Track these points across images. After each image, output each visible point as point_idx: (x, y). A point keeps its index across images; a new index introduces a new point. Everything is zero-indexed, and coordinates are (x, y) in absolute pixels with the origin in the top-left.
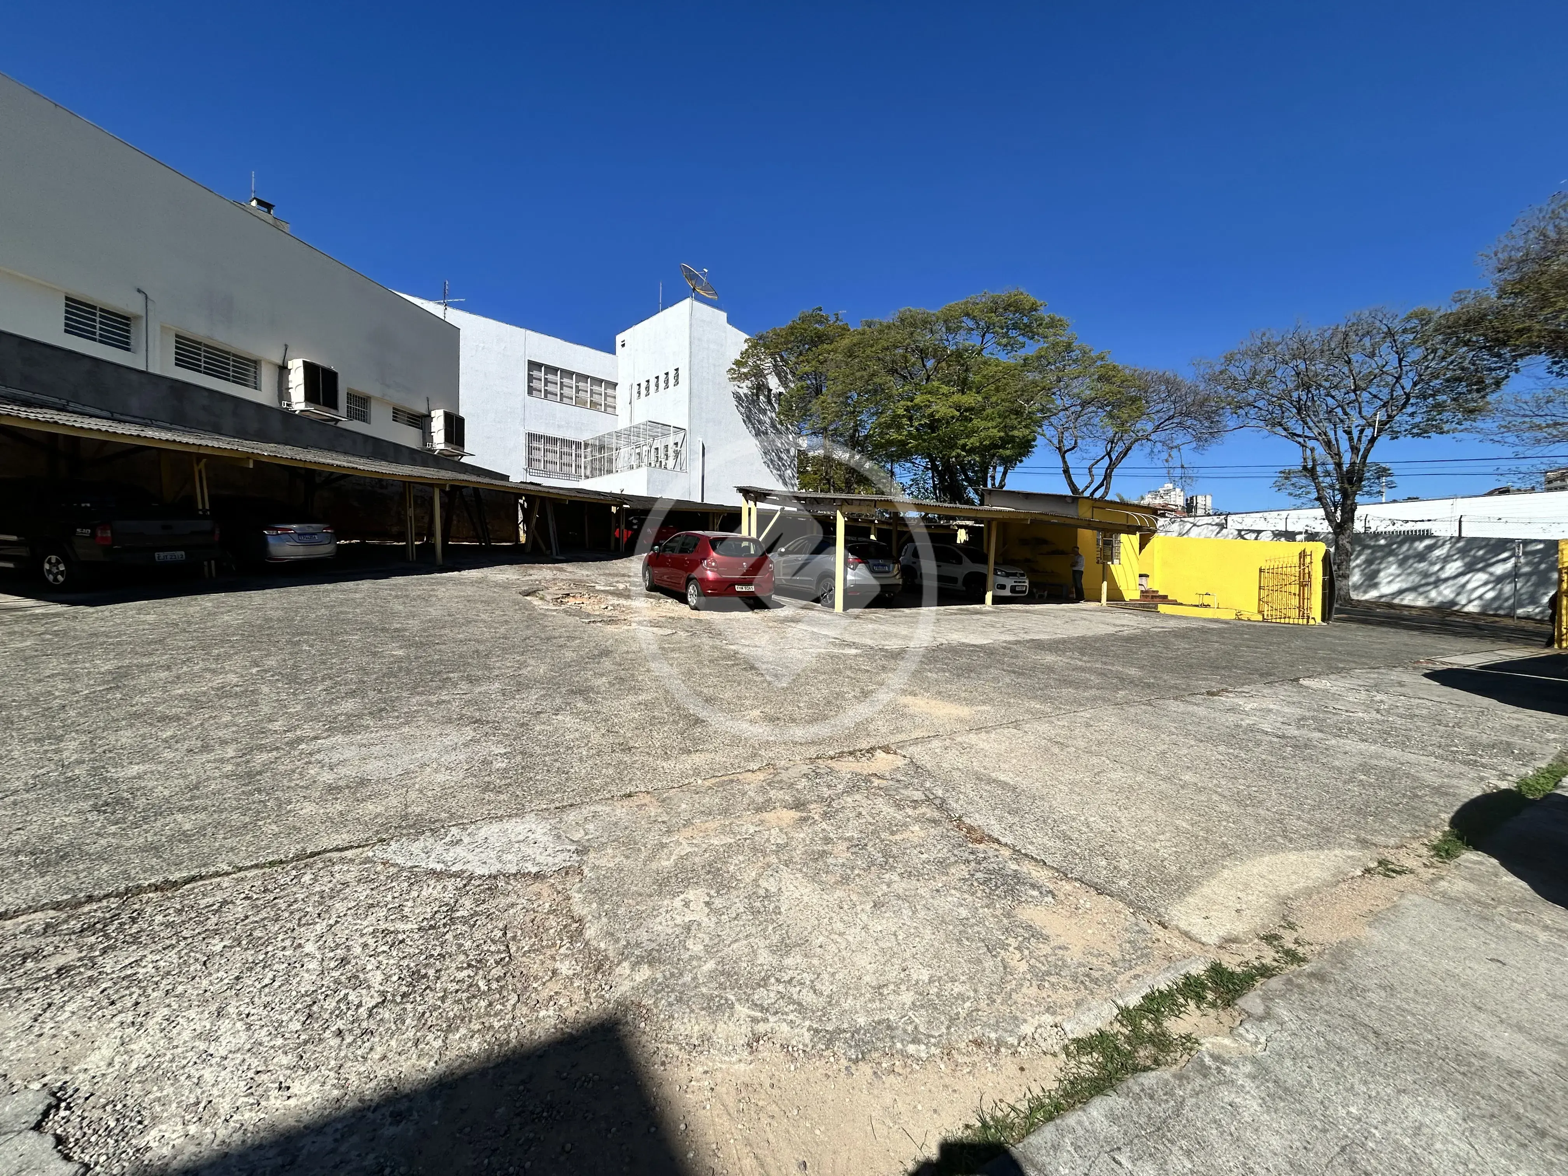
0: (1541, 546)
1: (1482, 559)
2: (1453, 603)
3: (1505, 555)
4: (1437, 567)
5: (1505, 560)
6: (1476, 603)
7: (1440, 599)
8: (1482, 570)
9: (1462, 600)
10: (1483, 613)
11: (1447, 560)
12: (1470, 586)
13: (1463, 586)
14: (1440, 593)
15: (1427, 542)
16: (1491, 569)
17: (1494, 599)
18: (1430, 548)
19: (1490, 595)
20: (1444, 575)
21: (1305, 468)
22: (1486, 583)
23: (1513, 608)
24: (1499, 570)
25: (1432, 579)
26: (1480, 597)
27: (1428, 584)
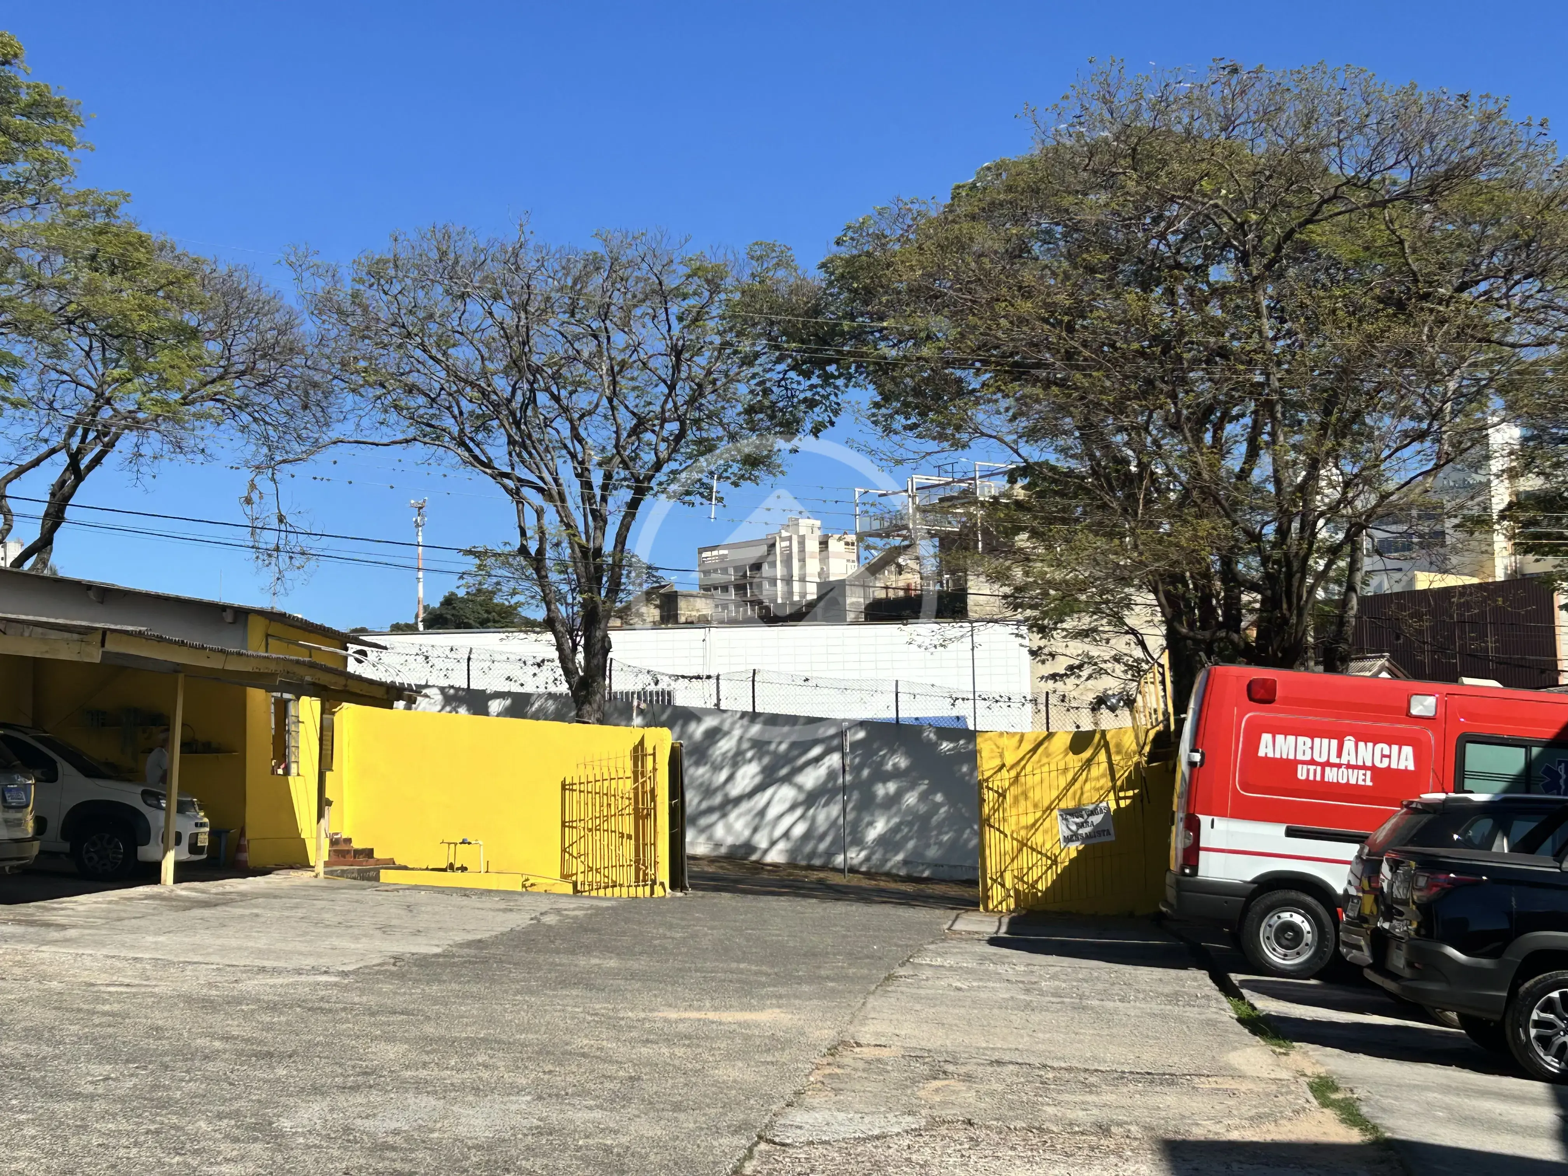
0: (861, 735)
1: (785, 759)
2: (748, 847)
3: (816, 751)
4: (723, 775)
5: (817, 760)
6: (781, 845)
7: (730, 840)
8: (787, 779)
9: (761, 841)
10: (792, 864)
11: (736, 760)
12: (772, 813)
13: (762, 813)
14: (729, 829)
15: (709, 722)
16: (800, 779)
17: (807, 836)
18: (714, 735)
19: (799, 830)
20: (735, 790)
21: (523, 550)
22: (793, 808)
23: (830, 854)
24: (810, 778)
25: (718, 799)
26: (786, 835)
27: (710, 810)
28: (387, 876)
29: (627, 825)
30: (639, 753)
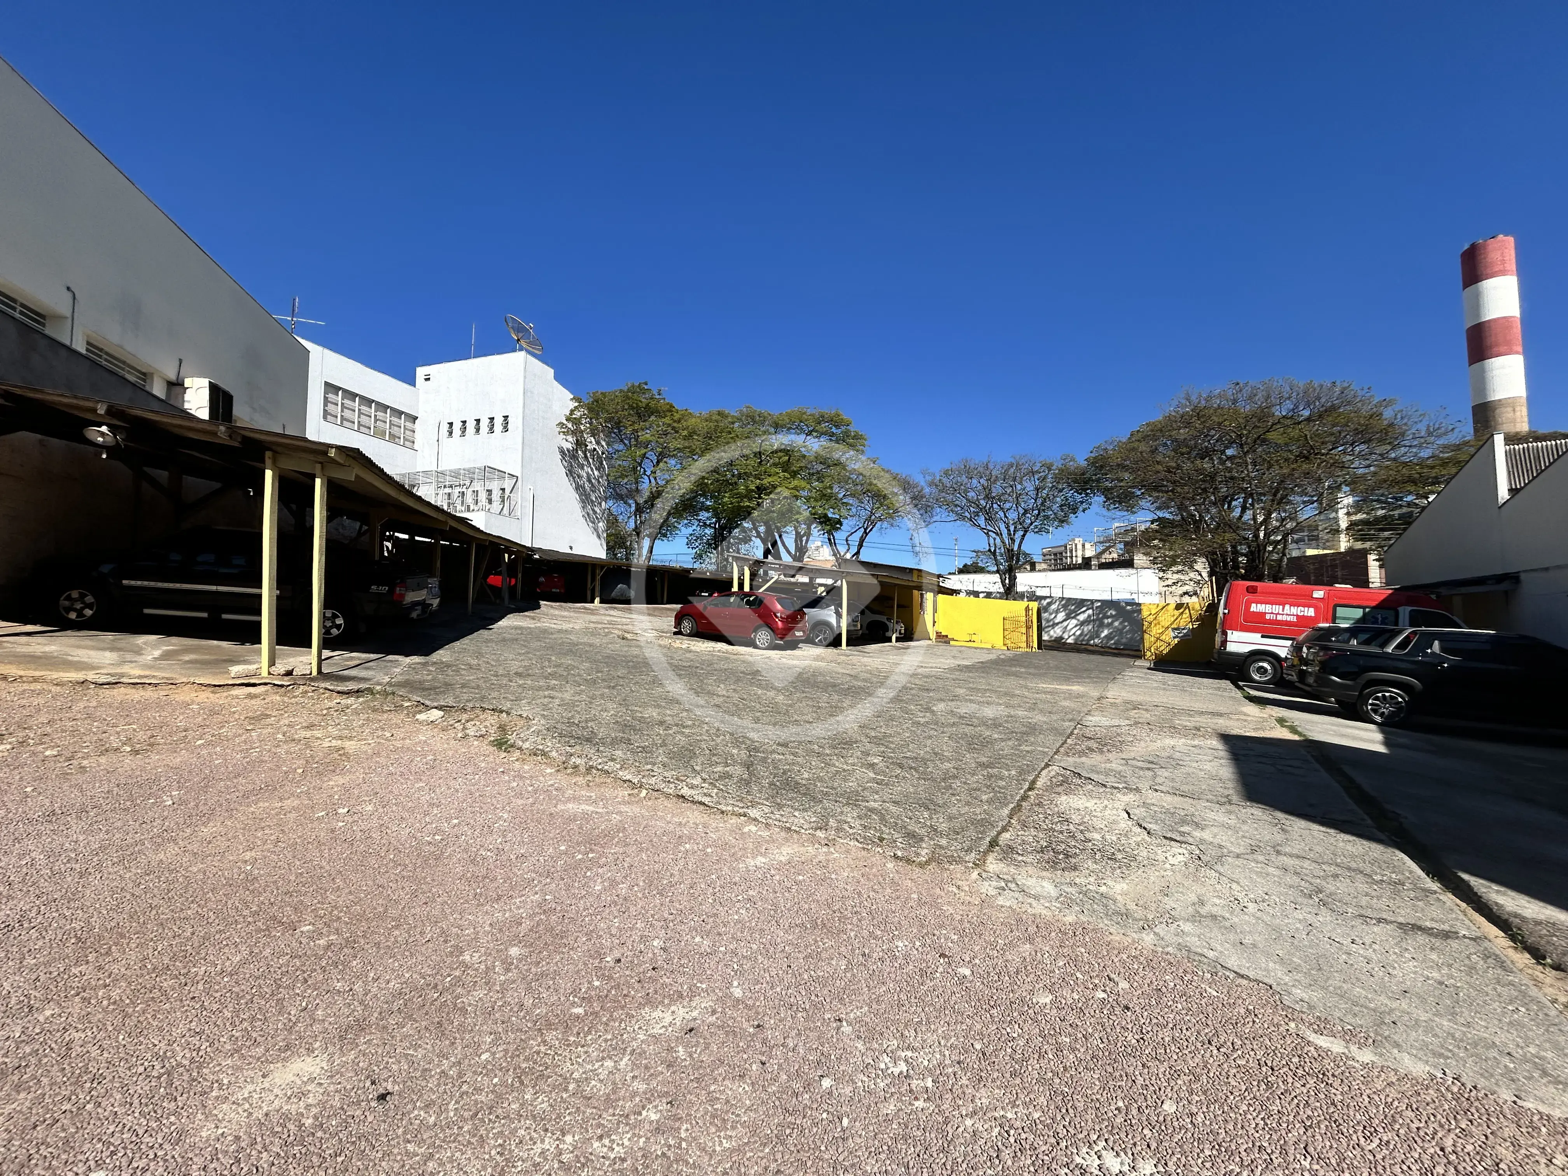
0: (1099, 604)
1: (1074, 611)
2: (1061, 638)
3: (1084, 609)
4: (1053, 616)
5: (1084, 612)
6: (1072, 637)
7: (1055, 635)
8: (1073, 618)
9: (1066, 636)
10: (1076, 643)
11: (1057, 612)
12: (1069, 628)
13: (1066, 627)
14: (1055, 632)
15: (1048, 600)
16: (1078, 617)
17: (1081, 635)
18: (1049, 604)
19: (1078, 633)
20: (1057, 621)
21: (990, 550)
22: (1076, 626)
23: (1089, 640)
24: (1082, 617)
25: (1051, 623)
26: (1074, 634)
27: (1049, 626)
28: (952, 643)
29: (1024, 630)
30: (1027, 609)
